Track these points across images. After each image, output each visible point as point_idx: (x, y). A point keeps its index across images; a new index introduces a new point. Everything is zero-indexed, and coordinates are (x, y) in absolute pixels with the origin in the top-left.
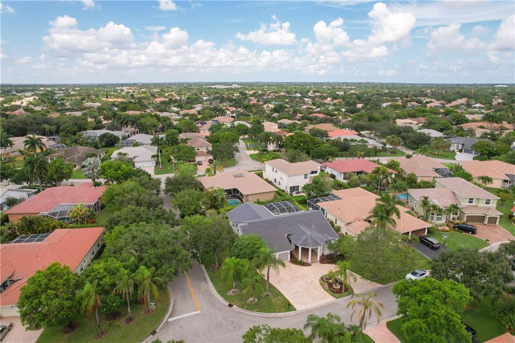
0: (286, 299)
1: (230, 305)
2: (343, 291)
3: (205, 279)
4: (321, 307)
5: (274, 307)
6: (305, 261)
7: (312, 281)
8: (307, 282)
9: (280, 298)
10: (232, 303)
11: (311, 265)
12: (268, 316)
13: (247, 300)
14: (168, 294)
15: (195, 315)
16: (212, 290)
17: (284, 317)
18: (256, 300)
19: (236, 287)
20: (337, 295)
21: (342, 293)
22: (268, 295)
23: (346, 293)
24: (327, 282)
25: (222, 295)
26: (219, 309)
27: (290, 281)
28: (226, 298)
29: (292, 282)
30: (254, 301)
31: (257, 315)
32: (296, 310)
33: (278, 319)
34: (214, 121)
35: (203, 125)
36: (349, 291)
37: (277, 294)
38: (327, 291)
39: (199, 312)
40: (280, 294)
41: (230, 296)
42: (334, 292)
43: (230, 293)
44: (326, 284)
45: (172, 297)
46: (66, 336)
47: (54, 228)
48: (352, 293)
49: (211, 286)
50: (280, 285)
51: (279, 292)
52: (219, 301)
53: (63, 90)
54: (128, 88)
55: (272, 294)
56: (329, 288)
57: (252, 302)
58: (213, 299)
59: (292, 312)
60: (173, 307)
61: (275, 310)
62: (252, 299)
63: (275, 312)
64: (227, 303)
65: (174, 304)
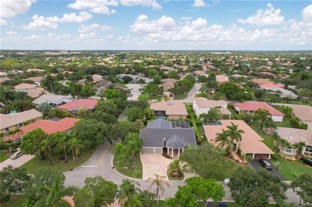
0: (142, 172)
1: (113, 168)
5: (132, 174)
6: (171, 156)
9: (139, 171)
11: (172, 159)
12: (126, 177)
13: (123, 167)
14: (92, 155)
15: (94, 167)
16: (112, 158)
18: (127, 168)
20: (171, 178)
21: (175, 178)
22: (135, 167)
23: (177, 179)
26: (107, 168)
28: (114, 164)
32: (142, 179)
34: (193, 73)
35: (184, 75)
37: (140, 168)
38: (168, 174)
39: (97, 167)
41: (117, 163)
42: (171, 176)
44: (171, 171)
46: (40, 161)
47: (66, 116)
48: (182, 179)
51: (142, 168)
52: (111, 164)
53: (131, 53)
54: (164, 53)
55: (137, 167)
56: (170, 173)
57: (124, 169)
58: (109, 162)
59: (139, 179)
60: (89, 162)
61: (132, 176)
64: (113, 166)
65: (90, 160)
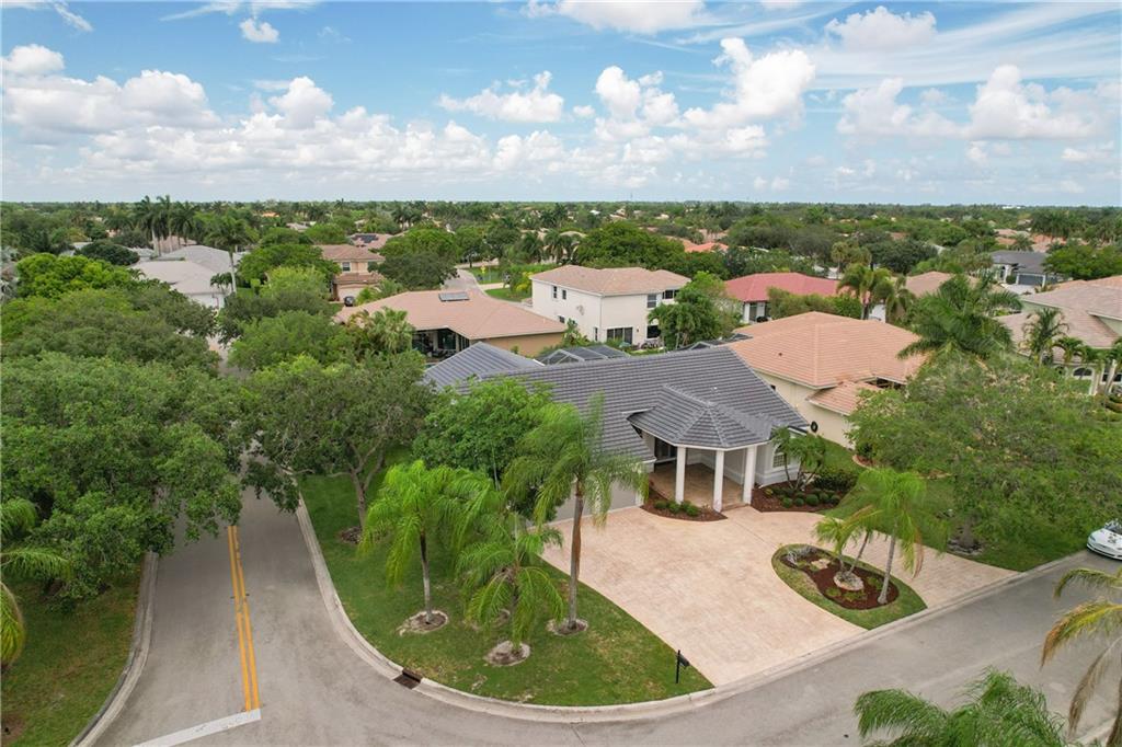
0: (655, 639)
1: (409, 679)
2: (882, 599)
3: (310, 577)
4: (818, 665)
5: (608, 678)
6: (698, 502)
7: (748, 570)
8: (725, 573)
9: (627, 635)
10: (415, 670)
11: (724, 518)
12: (588, 719)
13: (485, 651)
14: (129, 640)
15: (228, 731)
16: (333, 616)
17: (665, 720)
18: (526, 650)
19: (436, 601)
20: (860, 614)
21: (879, 605)
22: (574, 627)
23: (896, 606)
24: (806, 570)
25: (373, 637)
26: (356, 698)
27: (657, 570)
28: (390, 648)
29: (668, 576)
30: (517, 653)
31: (533, 717)
32: (709, 686)
33: (636, 731)
36: (901, 597)
37: (614, 621)
38: (816, 601)
39: (254, 715)
40: (624, 622)
41: (410, 637)
42: (846, 605)
43: (412, 625)
44: (806, 578)
45: (144, 654)
48: (916, 604)
49: (330, 607)
50: (619, 587)
51: (624, 613)
52: (358, 660)
55: (590, 621)
56: (820, 589)
57: (505, 660)
58: (332, 653)
59: (694, 695)
60: (131, 701)
61: (618, 690)
62: (504, 647)
63: (615, 698)
64: (393, 670)
65: (141, 684)
